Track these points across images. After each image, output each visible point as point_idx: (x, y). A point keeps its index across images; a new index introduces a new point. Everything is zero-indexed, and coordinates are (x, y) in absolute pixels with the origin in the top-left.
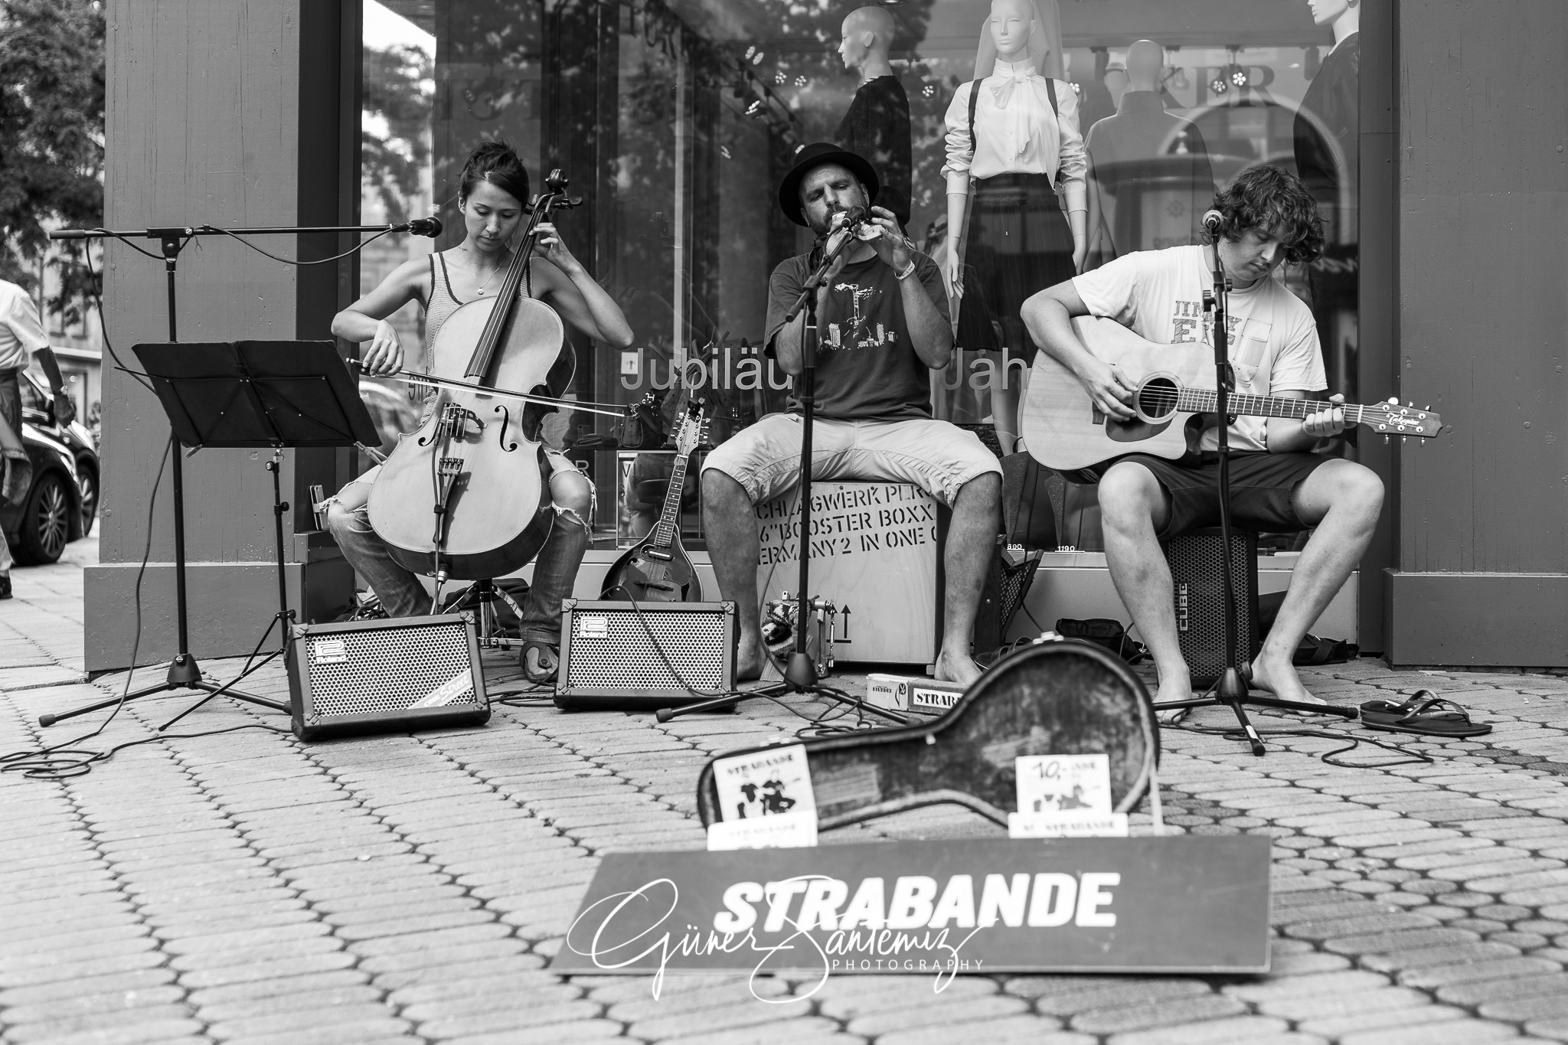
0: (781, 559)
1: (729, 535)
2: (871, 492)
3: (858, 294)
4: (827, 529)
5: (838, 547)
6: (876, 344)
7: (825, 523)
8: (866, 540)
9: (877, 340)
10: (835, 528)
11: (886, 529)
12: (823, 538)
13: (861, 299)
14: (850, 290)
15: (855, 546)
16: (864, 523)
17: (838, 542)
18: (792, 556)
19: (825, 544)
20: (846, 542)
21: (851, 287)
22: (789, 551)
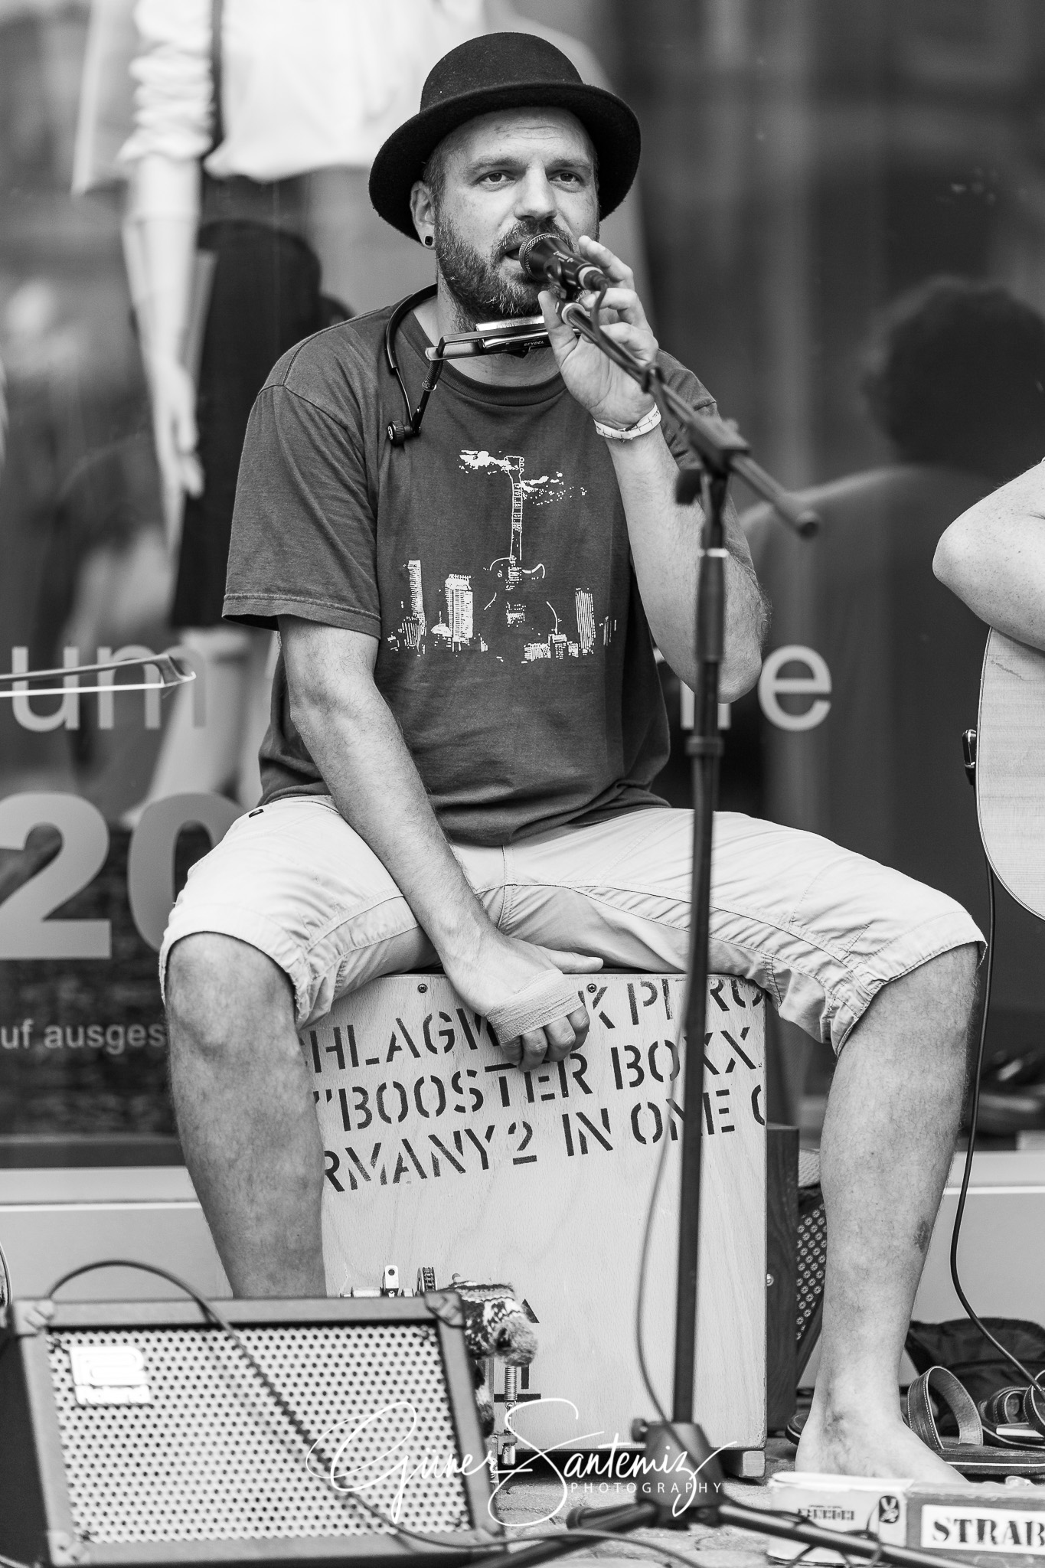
0: (345, 1182)
1: (260, 1119)
2: (589, 998)
3: (524, 488)
4: (468, 1100)
5: (502, 1148)
6: (574, 650)
7: (465, 1082)
8: (576, 1125)
9: (575, 637)
10: (492, 1097)
11: (631, 1097)
12: (461, 1122)
13: (529, 504)
14: (502, 475)
15: (548, 1142)
16: (572, 1082)
17: (501, 1131)
18: (375, 1174)
19: (465, 1139)
20: (521, 1133)
21: (505, 465)
22: (365, 1159)
